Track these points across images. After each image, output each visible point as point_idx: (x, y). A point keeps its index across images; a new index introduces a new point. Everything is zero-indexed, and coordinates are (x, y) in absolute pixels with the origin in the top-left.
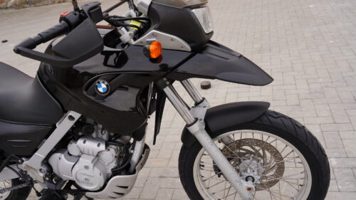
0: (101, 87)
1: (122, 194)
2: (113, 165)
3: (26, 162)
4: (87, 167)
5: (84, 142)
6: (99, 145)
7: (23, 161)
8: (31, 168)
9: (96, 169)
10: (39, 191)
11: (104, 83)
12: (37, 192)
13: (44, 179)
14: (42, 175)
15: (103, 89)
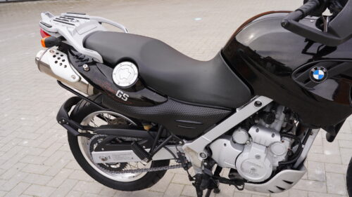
0: (317, 73)
1: (282, 189)
2: (282, 158)
3: (187, 144)
4: (258, 157)
5: (257, 131)
6: (273, 136)
7: (183, 144)
8: (192, 151)
9: (267, 160)
10: (192, 175)
11: (322, 69)
12: (190, 176)
13: (202, 164)
14: (201, 159)
15: (320, 76)
